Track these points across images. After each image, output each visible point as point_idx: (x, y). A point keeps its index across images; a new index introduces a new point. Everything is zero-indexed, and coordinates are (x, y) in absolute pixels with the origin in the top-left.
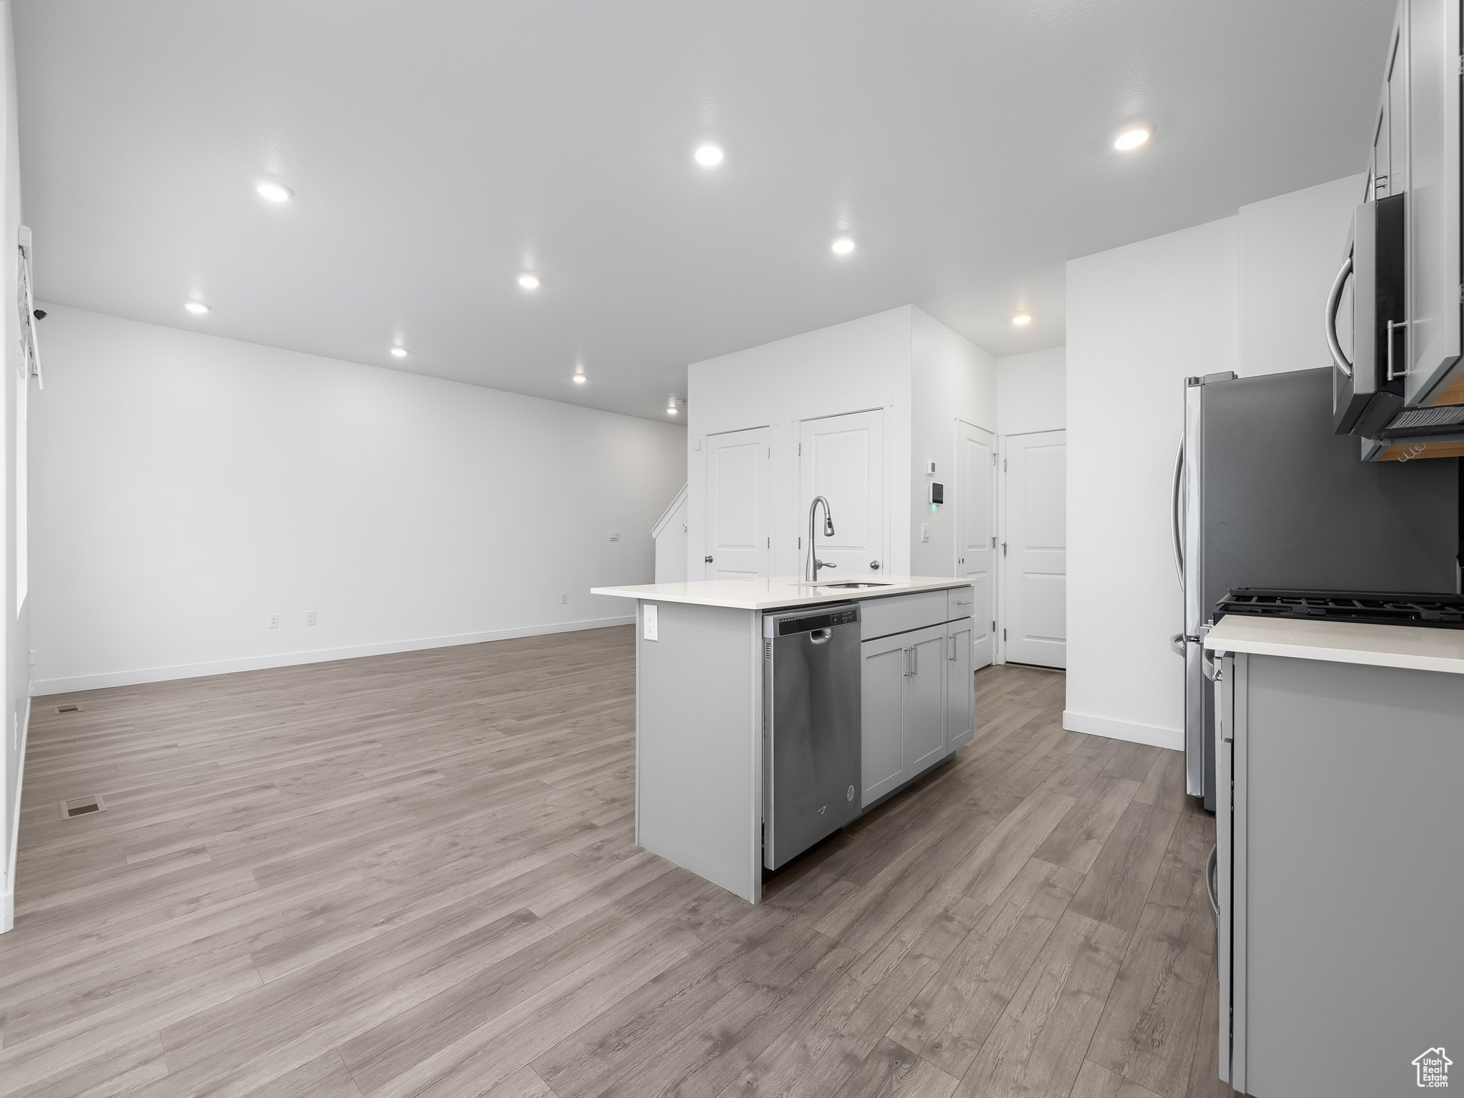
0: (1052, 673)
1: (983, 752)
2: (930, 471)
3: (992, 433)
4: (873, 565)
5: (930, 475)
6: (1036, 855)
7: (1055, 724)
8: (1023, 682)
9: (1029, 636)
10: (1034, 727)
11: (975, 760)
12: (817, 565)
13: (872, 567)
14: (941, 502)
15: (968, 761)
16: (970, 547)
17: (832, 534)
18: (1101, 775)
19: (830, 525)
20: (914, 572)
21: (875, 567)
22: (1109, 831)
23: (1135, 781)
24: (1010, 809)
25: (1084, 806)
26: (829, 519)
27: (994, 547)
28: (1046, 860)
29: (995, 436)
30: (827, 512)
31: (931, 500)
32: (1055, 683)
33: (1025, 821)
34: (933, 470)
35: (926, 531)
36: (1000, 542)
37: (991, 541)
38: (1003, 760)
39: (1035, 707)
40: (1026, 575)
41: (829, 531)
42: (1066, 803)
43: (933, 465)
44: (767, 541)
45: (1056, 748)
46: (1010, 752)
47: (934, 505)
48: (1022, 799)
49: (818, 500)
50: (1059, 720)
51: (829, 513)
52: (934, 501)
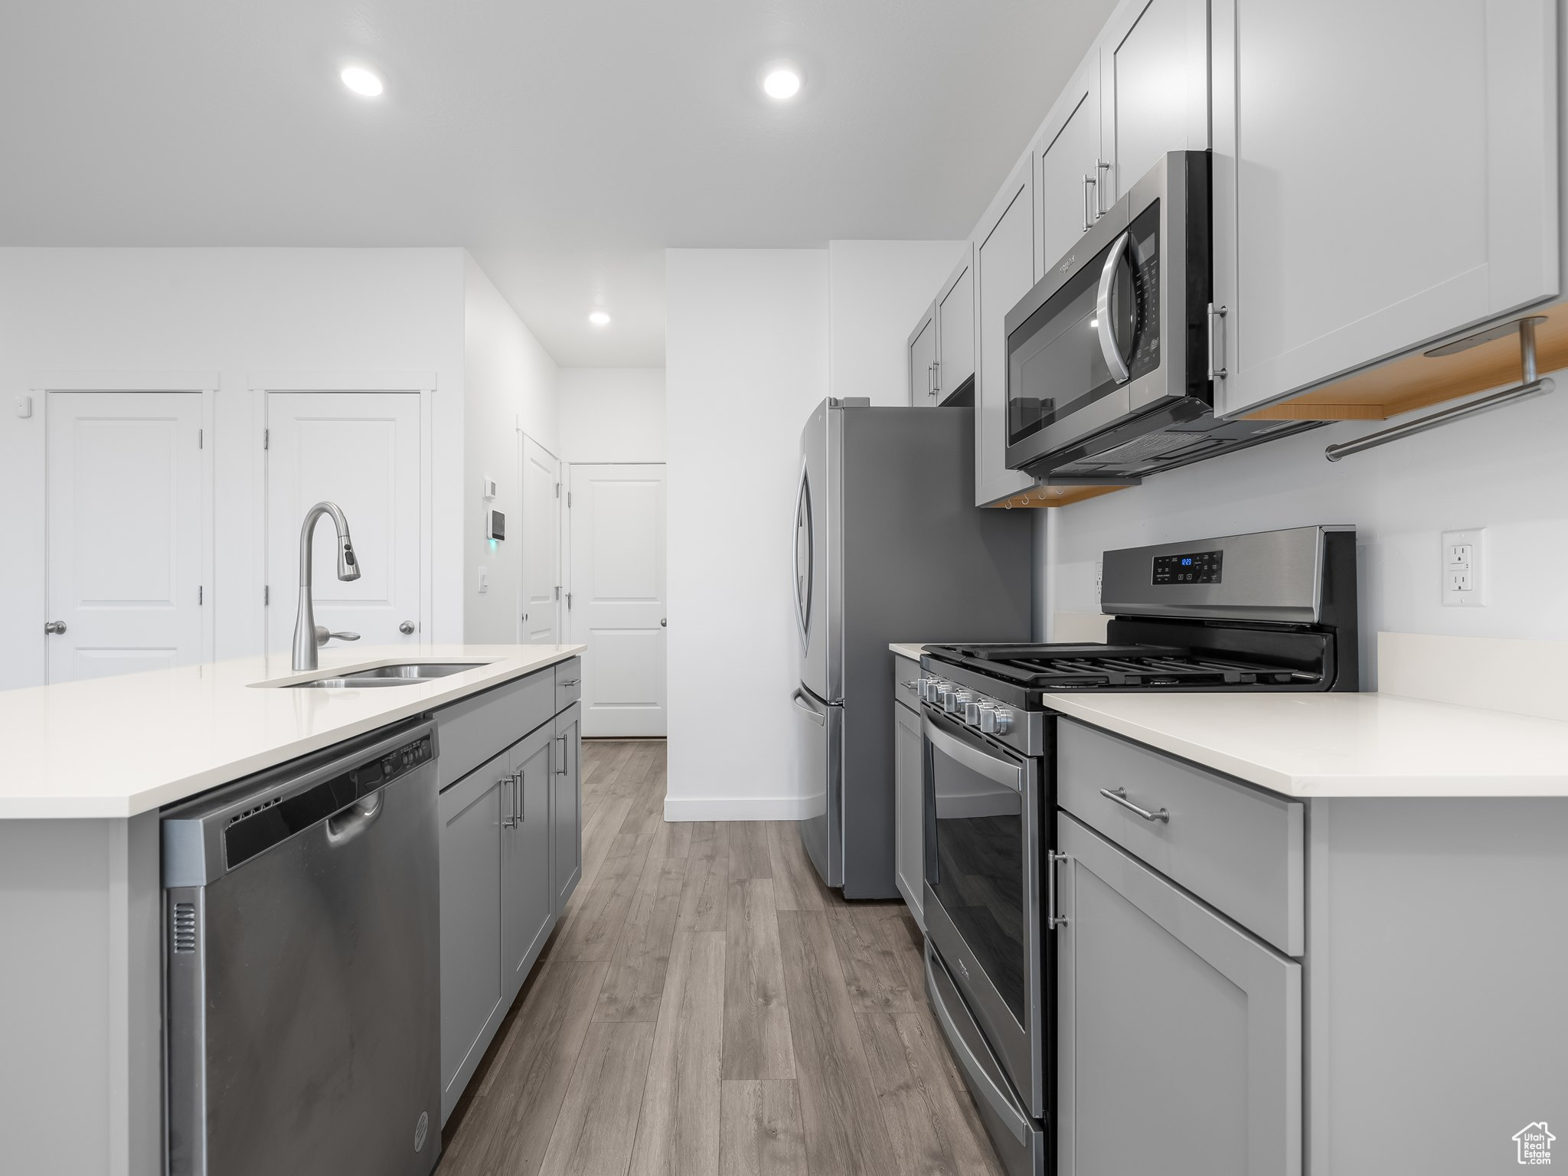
0: (622, 744)
1: (589, 887)
2: (489, 493)
3: (556, 459)
4: (404, 627)
5: (488, 499)
6: (725, 1075)
7: (653, 815)
8: (598, 763)
9: (596, 704)
10: (632, 826)
11: (583, 908)
12: (318, 638)
13: (404, 631)
14: (502, 538)
15: (575, 912)
16: (534, 598)
17: (355, 577)
18: (731, 881)
19: (351, 559)
20: (471, 637)
21: (408, 630)
22: (780, 976)
23: (766, 878)
24: (658, 987)
25: (737, 943)
26: (348, 547)
27: (557, 599)
28: (740, 1077)
29: (558, 462)
30: (343, 533)
31: (490, 534)
32: (630, 758)
33: (686, 1006)
34: (493, 492)
35: (483, 577)
36: (564, 592)
37: (554, 590)
38: (618, 895)
39: (623, 796)
40: (594, 631)
41: (348, 570)
42: (716, 944)
43: (493, 485)
44: (199, 592)
45: (669, 853)
46: (621, 877)
47: (493, 542)
48: (664, 960)
49: (320, 510)
50: (658, 807)
51: (348, 536)
52: (495, 536)
